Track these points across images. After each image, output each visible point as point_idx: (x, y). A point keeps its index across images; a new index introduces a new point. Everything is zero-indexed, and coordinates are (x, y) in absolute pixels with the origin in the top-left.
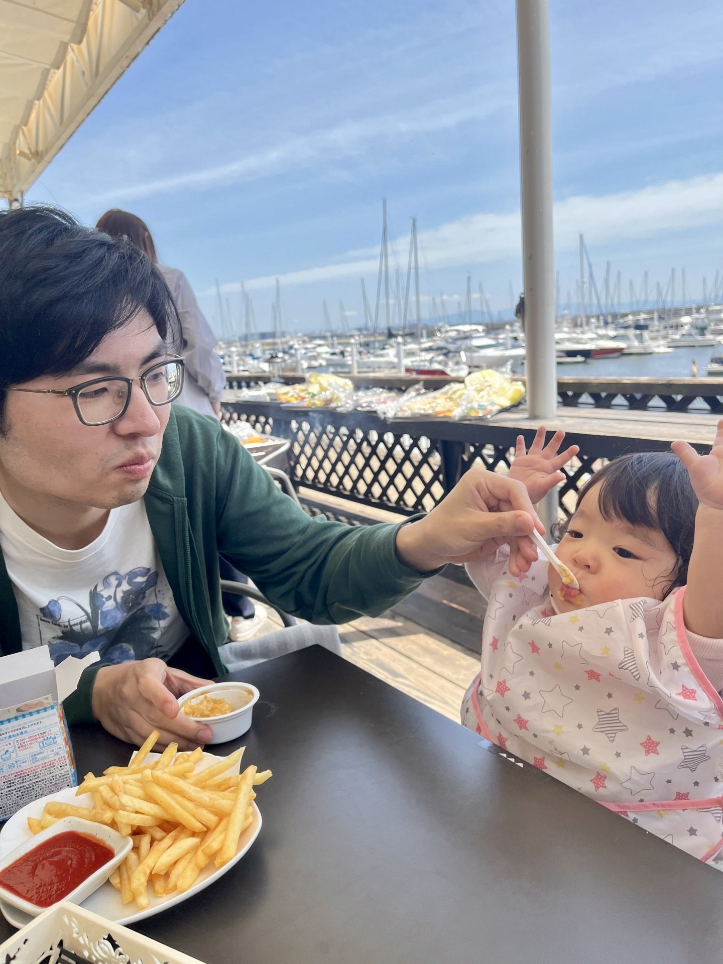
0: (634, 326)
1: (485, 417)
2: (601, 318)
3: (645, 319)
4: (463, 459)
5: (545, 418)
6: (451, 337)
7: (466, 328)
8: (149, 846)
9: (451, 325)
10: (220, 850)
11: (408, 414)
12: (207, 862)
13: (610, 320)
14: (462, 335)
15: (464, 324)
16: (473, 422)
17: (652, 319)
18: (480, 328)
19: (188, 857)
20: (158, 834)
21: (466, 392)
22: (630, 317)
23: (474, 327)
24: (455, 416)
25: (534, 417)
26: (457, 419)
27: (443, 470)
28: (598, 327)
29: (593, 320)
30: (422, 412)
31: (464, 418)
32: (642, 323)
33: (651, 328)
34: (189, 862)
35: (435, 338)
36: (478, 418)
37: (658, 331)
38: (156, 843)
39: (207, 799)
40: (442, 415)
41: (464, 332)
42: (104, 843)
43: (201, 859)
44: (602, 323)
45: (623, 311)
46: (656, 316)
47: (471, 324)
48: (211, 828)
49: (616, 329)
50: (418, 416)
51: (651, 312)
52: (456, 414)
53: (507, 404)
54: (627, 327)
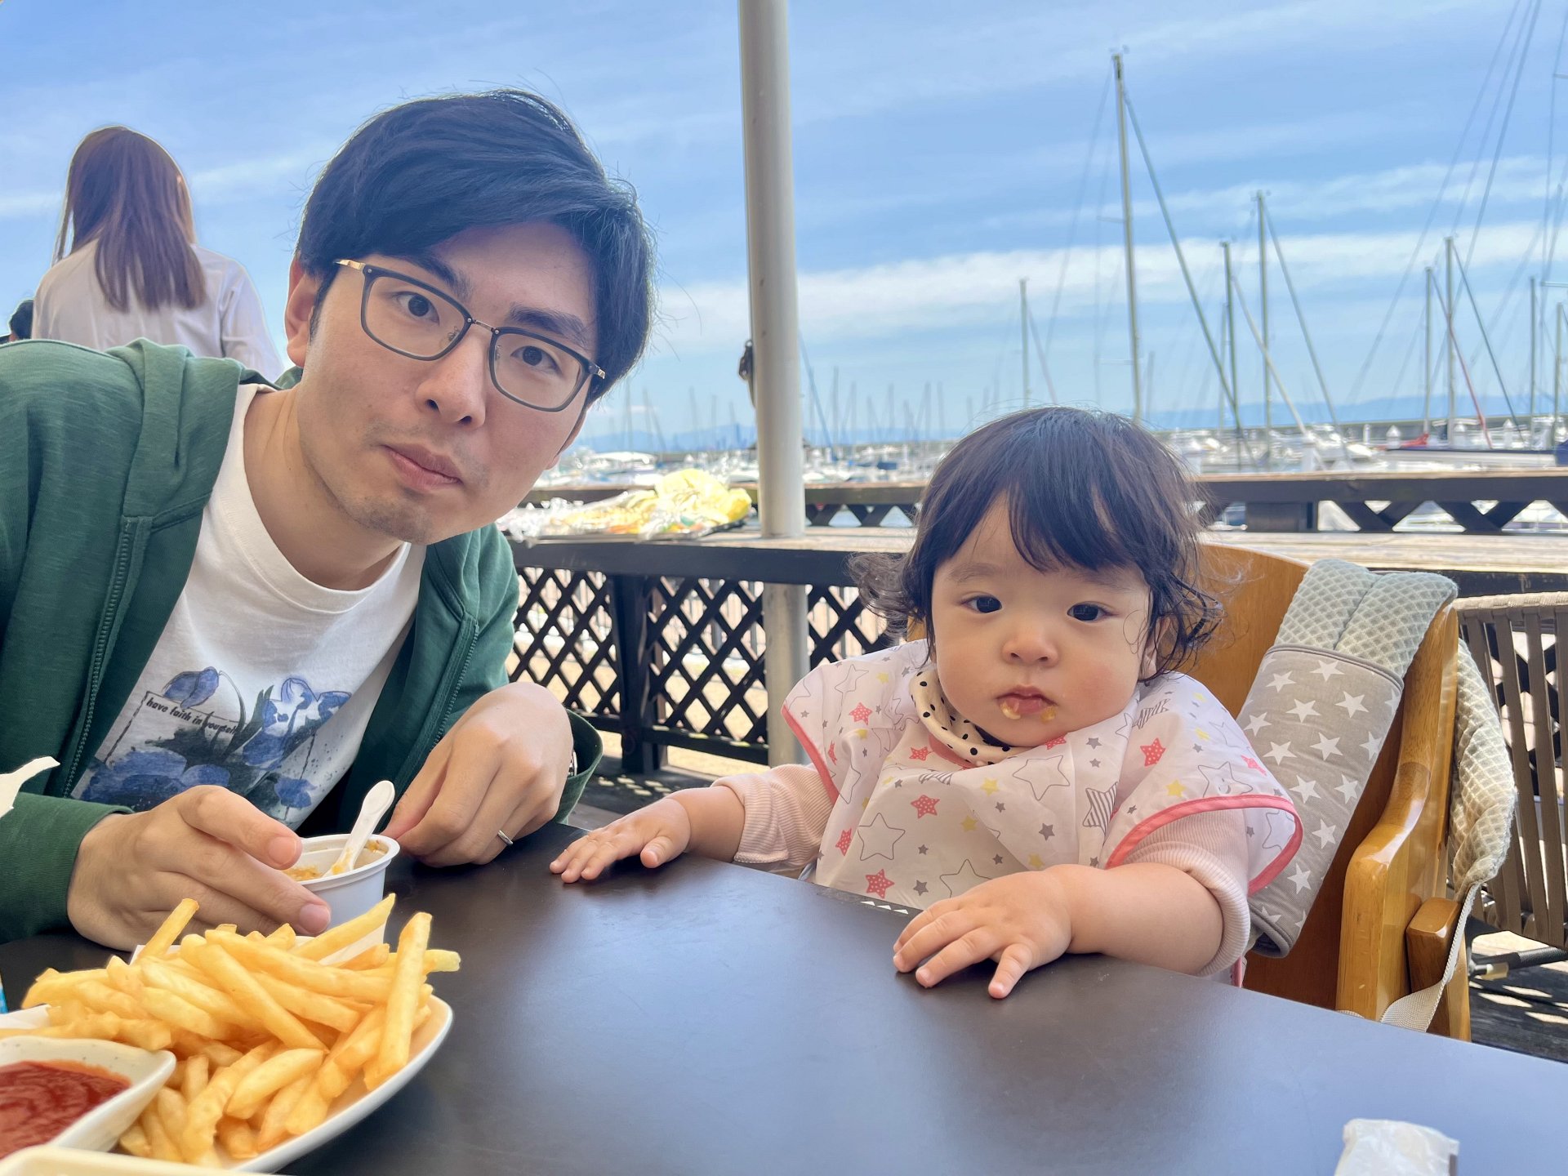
0: (876, 463)
1: (694, 536)
2: (828, 451)
3: (890, 455)
4: (649, 619)
5: (788, 537)
6: (599, 471)
7: (624, 457)
8: (205, 1076)
9: (598, 452)
10: (373, 1059)
11: (564, 531)
12: (345, 1085)
13: (840, 454)
14: (617, 468)
15: (621, 450)
16: (675, 543)
17: (900, 455)
18: (646, 458)
19: (300, 1084)
20: (223, 1054)
21: (656, 501)
22: (870, 451)
23: (637, 456)
24: (644, 534)
25: (771, 535)
26: (648, 537)
27: (616, 638)
28: (823, 464)
29: (817, 453)
30: (589, 527)
31: (656, 538)
32: (886, 459)
33: (901, 468)
34: (305, 1092)
35: (574, 472)
36: (681, 536)
37: (910, 472)
38: (219, 1070)
39: (333, 977)
40: (623, 532)
41: (620, 463)
42: (104, 1072)
43: (333, 1078)
44: (829, 459)
45: (859, 443)
46: (905, 450)
47: (632, 450)
48: (344, 1030)
49: (849, 468)
50: (582, 533)
51: (899, 445)
52: (647, 530)
53: (725, 520)
54: (866, 465)
